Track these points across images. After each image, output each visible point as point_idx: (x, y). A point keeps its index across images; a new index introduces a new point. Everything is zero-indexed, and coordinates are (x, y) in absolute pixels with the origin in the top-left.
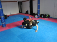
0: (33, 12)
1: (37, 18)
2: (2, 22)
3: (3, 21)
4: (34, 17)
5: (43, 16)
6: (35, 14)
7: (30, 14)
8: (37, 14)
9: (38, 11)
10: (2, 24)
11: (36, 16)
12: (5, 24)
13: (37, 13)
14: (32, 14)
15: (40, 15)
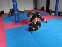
0: (50, 9)
1: (54, 16)
2: (15, 18)
3: (17, 17)
4: (50, 15)
5: (61, 14)
6: (51, 11)
7: (46, 11)
8: (54, 12)
9: (56, 8)
10: (16, 20)
11: (53, 14)
12: (18, 20)
13: (54, 10)
14: (48, 11)
15: (58, 13)
